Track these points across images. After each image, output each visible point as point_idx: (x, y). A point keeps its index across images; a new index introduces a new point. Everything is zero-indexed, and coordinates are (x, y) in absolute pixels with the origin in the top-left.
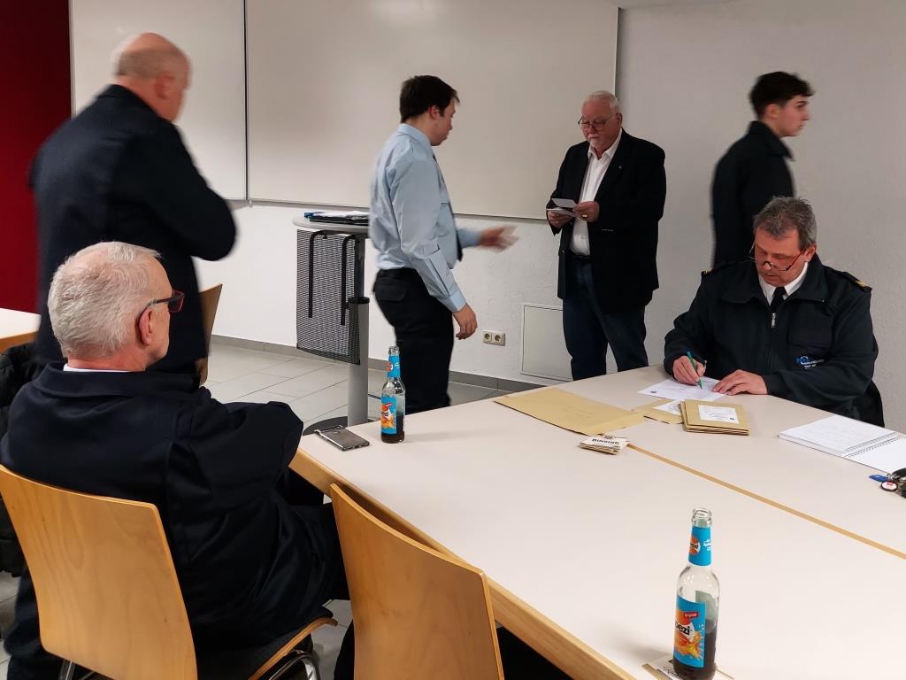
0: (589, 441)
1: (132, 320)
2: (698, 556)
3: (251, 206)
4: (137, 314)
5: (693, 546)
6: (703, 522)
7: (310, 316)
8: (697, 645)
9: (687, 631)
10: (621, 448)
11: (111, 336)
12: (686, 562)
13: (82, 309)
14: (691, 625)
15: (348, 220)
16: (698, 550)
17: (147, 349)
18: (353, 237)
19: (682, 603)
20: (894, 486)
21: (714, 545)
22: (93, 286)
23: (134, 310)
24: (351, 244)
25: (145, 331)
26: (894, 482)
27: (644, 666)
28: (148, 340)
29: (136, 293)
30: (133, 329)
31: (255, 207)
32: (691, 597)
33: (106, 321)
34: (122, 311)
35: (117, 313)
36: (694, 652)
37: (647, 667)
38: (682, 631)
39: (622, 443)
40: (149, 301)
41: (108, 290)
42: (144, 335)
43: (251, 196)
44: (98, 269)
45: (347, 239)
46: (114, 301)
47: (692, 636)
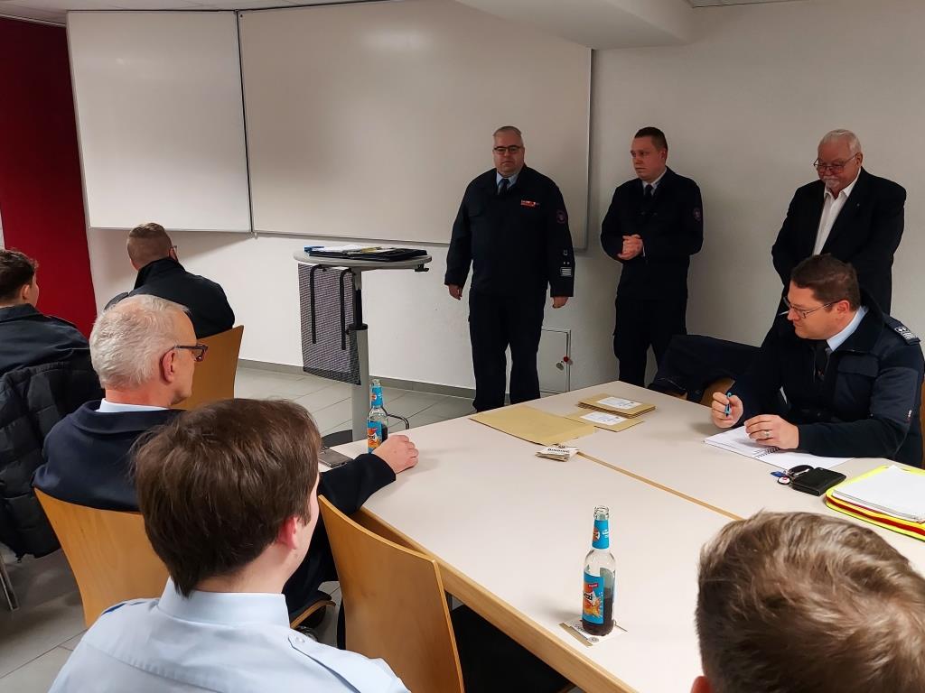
0: (545, 451)
1: (157, 359)
2: (599, 542)
3: (256, 238)
4: (161, 354)
5: (595, 535)
6: (602, 516)
7: (314, 342)
8: (598, 608)
9: (591, 598)
10: (571, 455)
11: (138, 370)
12: (591, 548)
13: (114, 345)
14: (593, 593)
15: (344, 255)
16: (598, 537)
17: (171, 385)
18: (349, 270)
19: (588, 578)
20: (788, 480)
21: (612, 533)
22: (125, 327)
23: (159, 350)
24: (348, 276)
25: (167, 369)
26: (788, 477)
27: (561, 625)
28: (170, 378)
29: (162, 336)
30: (157, 366)
31: (259, 238)
32: (595, 573)
33: (133, 357)
34: (148, 350)
35: (143, 351)
36: (595, 612)
37: (563, 625)
38: (587, 598)
39: (572, 452)
40: (173, 345)
41: (137, 330)
42: (166, 373)
43: (255, 229)
44: (130, 313)
45: (344, 272)
46: (141, 341)
47: (594, 601)
